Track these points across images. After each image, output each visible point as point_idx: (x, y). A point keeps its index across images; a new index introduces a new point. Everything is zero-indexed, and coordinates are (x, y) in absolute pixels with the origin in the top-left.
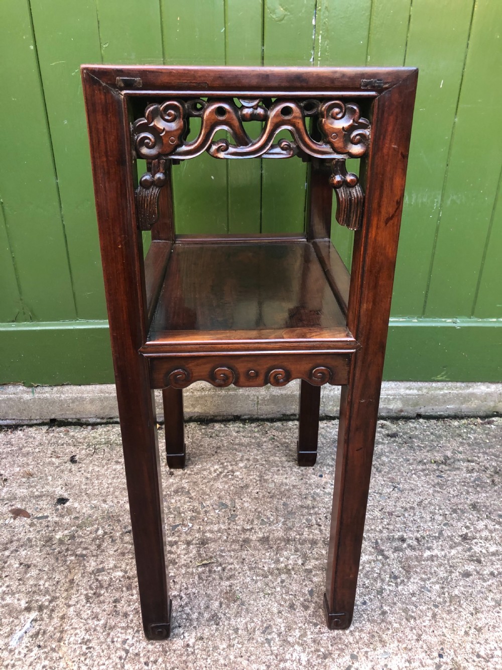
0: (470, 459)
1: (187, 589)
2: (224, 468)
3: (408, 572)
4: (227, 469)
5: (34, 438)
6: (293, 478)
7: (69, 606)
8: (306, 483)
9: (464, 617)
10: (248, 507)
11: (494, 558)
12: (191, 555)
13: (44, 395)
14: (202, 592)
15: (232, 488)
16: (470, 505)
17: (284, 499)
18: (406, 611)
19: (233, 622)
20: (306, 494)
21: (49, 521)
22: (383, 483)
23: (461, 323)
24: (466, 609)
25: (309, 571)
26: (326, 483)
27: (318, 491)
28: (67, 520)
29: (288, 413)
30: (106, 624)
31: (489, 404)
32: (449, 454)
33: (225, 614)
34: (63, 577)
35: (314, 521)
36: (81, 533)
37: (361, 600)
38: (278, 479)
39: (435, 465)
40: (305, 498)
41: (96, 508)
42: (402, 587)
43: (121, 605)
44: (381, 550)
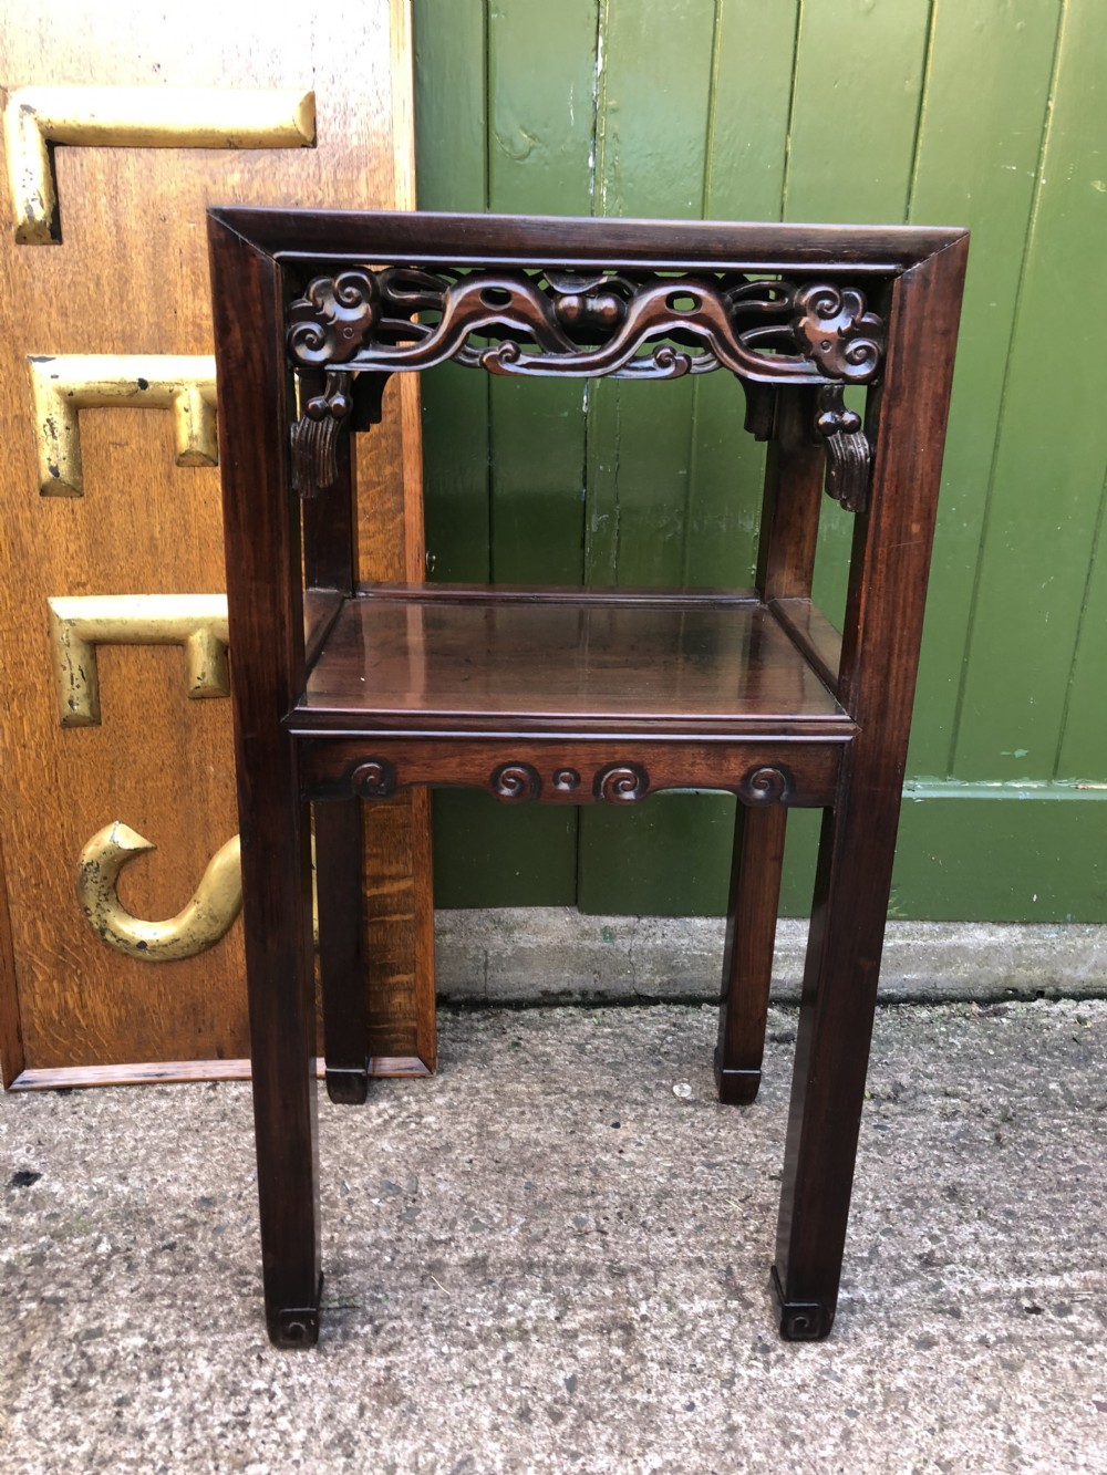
0: (949, 1089)
1: (287, 1375)
2: (402, 1107)
4: (407, 1110)
6: (555, 1130)
7: (13, 1411)
8: (582, 1141)
9: (915, 1437)
10: (446, 1192)
11: (988, 1306)
14: (321, 1382)
15: (415, 1150)
16: (944, 1190)
17: (530, 1176)
18: (782, 1423)
19: (385, 1450)
20: (580, 1165)
22: (753, 1140)
23: (923, 790)
24: (921, 1420)
25: (571, 1335)
26: (627, 1140)
27: (607, 1158)
28: (30, 1220)
29: (555, 988)
30: (94, 1452)
31: (995, 971)
32: (905, 1079)
33: (368, 1433)
34: (7, 1347)
35: (592, 1225)
36: (58, 1251)
37: (684, 1400)
38: (518, 1131)
39: (872, 1102)
40: (577, 1173)
41: (100, 1193)
42: (779, 1371)
43: (133, 1411)
44: (737, 1289)
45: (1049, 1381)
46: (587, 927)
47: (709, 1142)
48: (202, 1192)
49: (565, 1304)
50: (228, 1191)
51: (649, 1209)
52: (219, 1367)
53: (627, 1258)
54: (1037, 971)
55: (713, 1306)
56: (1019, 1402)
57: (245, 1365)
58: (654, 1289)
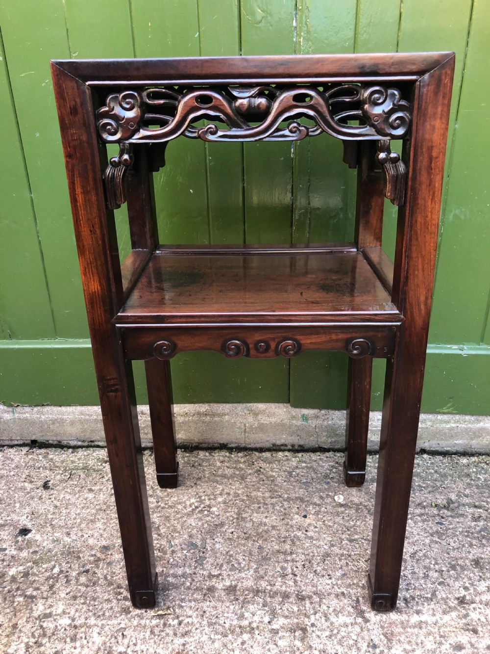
0: (477, 504)
2: (201, 502)
3: (389, 640)
4: (204, 503)
5: (12, 460)
6: (275, 517)
8: (287, 524)
10: (219, 549)
13: (24, 416)
14: (151, 650)
15: (206, 526)
17: (260, 542)
20: (286, 537)
21: (6, 555)
23: (468, 350)
25: (275, 632)
26: (310, 525)
27: (299, 534)
28: (24, 554)
29: (278, 443)
32: (453, 497)
34: (7, 620)
35: (290, 570)
36: (35, 571)
38: (256, 517)
39: (436, 509)
40: (284, 542)
41: (56, 541)
44: (361, 611)
46: (294, 414)
47: (351, 528)
48: (104, 543)
49: (273, 614)
50: (116, 543)
51: (319, 563)
52: (104, 638)
53: (307, 590)
55: (349, 620)
57: (116, 638)
58: (319, 609)
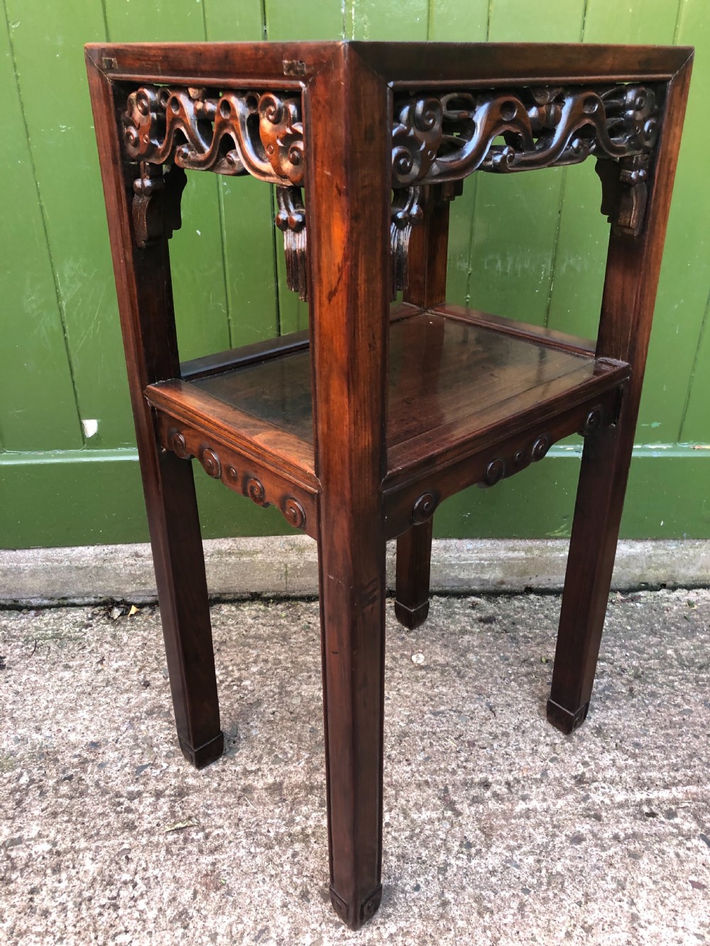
2: (228, 674)
3: (488, 836)
4: (232, 676)
9: (568, 908)
10: (256, 735)
11: (620, 812)
12: (160, 814)
14: (168, 874)
15: (236, 706)
16: (593, 729)
17: (313, 723)
18: (478, 899)
22: (465, 694)
24: (572, 896)
30: (14, 928)
31: (633, 571)
33: (198, 911)
37: (413, 883)
38: (307, 690)
39: (546, 666)
41: (23, 740)
42: (477, 861)
43: (41, 897)
44: (451, 803)
45: (660, 866)
47: (435, 696)
48: (92, 738)
50: (109, 737)
51: (393, 745)
52: (100, 865)
54: (662, 571)
55: (435, 815)
56: (640, 882)
57: (117, 863)
58: (395, 804)
